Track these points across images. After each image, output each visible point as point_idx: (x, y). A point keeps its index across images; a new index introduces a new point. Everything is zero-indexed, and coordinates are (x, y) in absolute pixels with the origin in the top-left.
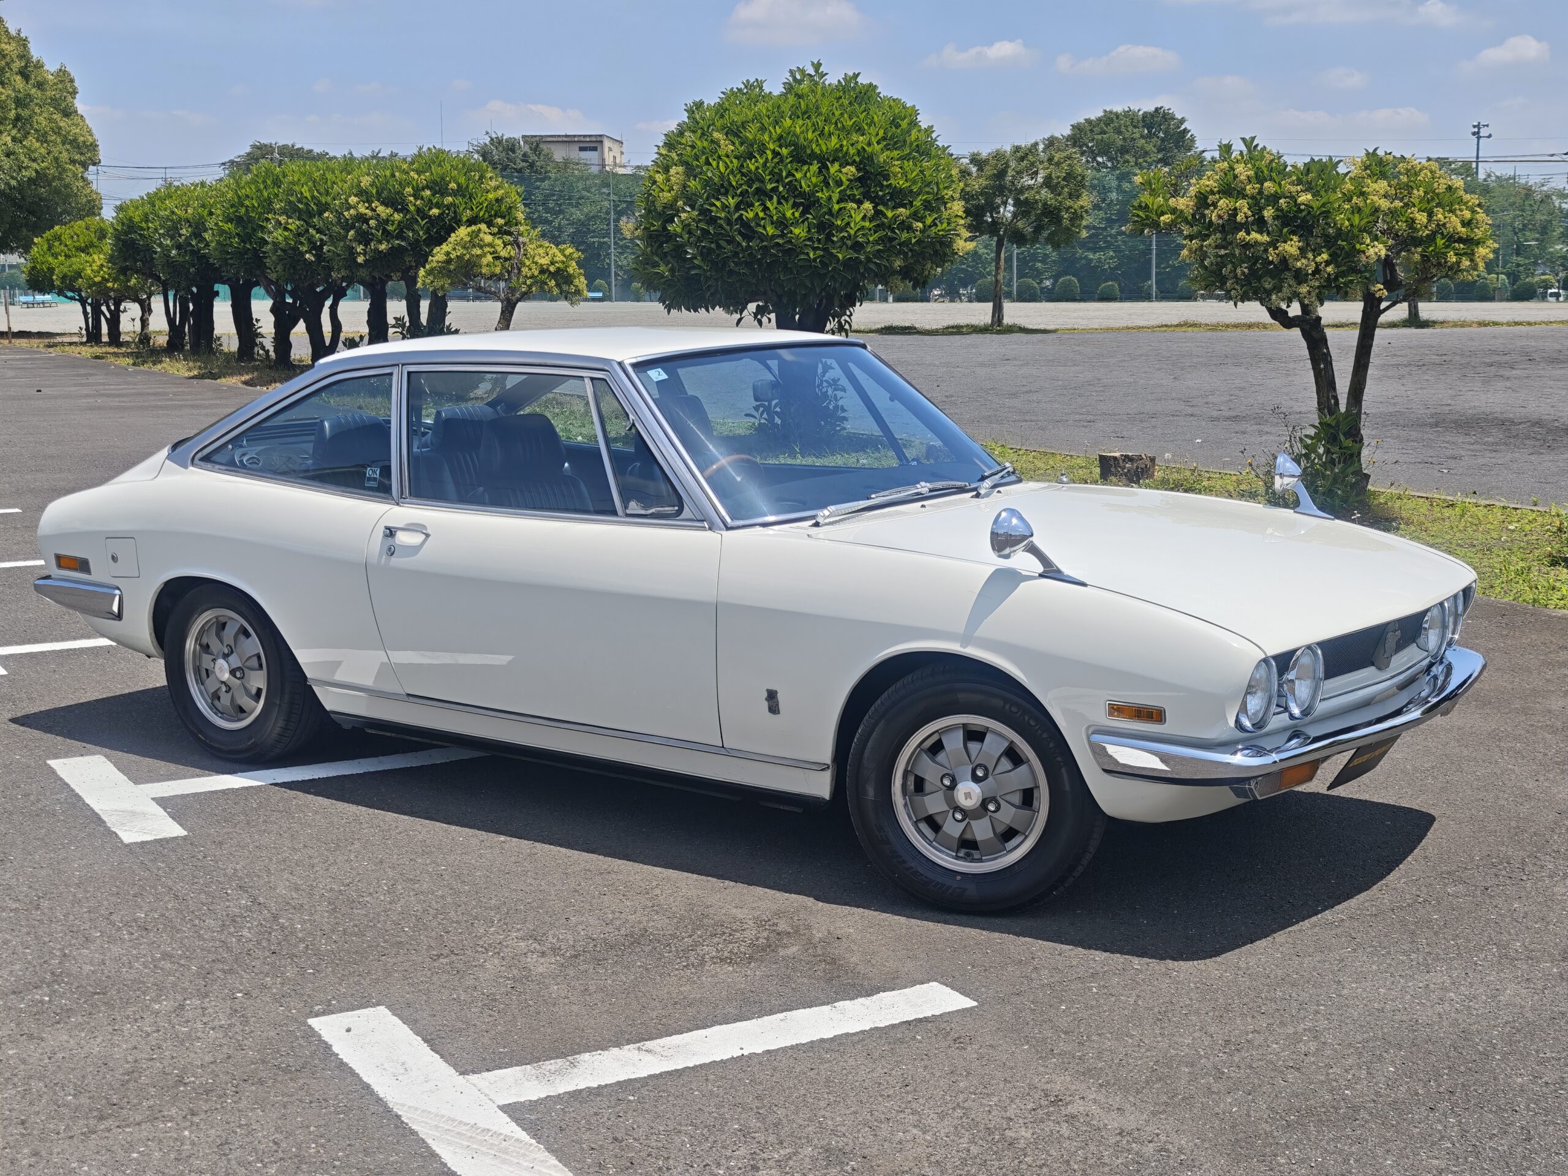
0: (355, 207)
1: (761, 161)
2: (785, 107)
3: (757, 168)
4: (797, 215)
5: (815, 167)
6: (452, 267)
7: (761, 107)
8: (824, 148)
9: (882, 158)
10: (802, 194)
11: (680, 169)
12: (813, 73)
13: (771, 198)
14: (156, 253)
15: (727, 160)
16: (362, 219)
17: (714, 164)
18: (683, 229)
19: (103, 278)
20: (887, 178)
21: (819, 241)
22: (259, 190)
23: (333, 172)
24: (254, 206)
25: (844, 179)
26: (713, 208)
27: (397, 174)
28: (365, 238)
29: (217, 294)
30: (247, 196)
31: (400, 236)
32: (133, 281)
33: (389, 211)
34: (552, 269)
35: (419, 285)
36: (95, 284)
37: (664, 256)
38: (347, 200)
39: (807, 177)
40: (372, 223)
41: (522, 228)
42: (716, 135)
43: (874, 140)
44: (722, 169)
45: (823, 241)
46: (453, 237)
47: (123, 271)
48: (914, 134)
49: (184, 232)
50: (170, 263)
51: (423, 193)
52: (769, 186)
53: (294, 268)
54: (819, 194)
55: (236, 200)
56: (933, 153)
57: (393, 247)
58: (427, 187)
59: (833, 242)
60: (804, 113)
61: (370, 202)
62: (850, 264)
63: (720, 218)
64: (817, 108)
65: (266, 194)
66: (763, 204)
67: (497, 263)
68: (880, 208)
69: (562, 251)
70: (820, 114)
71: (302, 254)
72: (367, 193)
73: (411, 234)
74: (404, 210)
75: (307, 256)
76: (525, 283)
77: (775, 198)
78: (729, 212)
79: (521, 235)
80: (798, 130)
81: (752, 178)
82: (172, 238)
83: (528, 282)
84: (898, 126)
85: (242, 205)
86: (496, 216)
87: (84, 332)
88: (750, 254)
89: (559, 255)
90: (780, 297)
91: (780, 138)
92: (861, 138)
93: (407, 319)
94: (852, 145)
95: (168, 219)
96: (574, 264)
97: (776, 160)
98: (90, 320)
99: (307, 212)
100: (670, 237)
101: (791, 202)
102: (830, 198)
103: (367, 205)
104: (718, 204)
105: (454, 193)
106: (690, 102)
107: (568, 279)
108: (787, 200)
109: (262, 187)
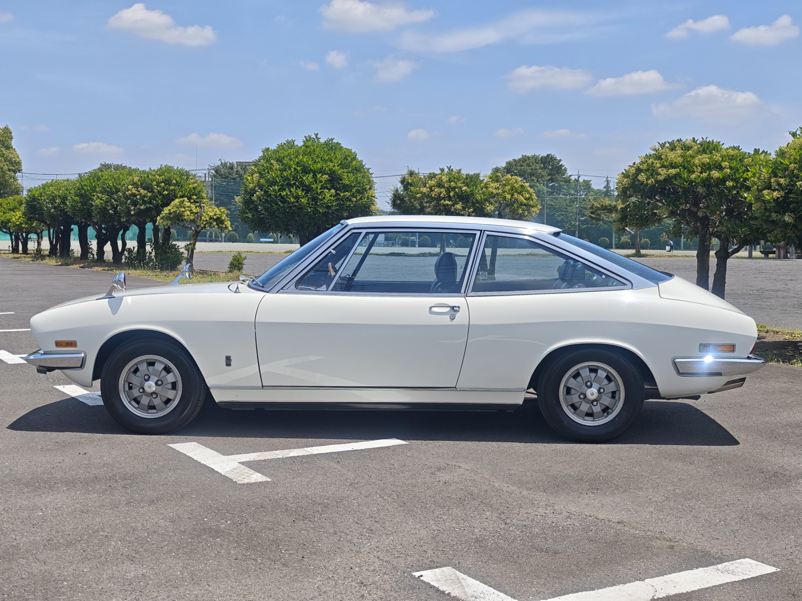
0: (131, 190)
1: (289, 172)
2: (300, 151)
3: (288, 175)
4: (303, 194)
5: (311, 175)
6: (171, 216)
7: (291, 151)
8: (315, 168)
9: (339, 172)
10: (306, 186)
11: (257, 175)
12: (314, 137)
13: (293, 187)
14: (44, 210)
15: (276, 172)
16: (134, 195)
17: (271, 173)
18: (257, 199)
19: (21, 223)
20: (341, 180)
21: (312, 204)
22: (91, 182)
23: (123, 175)
24: (88, 190)
25: (323, 180)
26: (270, 191)
27: (150, 176)
28: (135, 203)
29: (72, 230)
30: (85, 185)
31: (150, 203)
32: (35, 224)
33: (146, 192)
34: (215, 217)
35: (157, 224)
36: (17, 225)
37: (250, 210)
38: (127, 187)
39: (308, 179)
40: (138, 197)
41: (204, 201)
42: (272, 161)
43: (336, 165)
44: (273, 175)
45: (314, 205)
46: (173, 203)
47: (30, 219)
48: (354, 163)
49: (57, 201)
50: (51, 216)
51: (161, 184)
52: (293, 182)
53: (105, 217)
54: (313, 186)
55: (80, 187)
56: (362, 170)
57: (147, 207)
58: (163, 182)
59: (318, 205)
60: (309, 153)
61: (137, 188)
62: (324, 214)
63: (272, 195)
64: (314, 151)
65: (94, 184)
66: (290, 189)
67: (192, 214)
68: (338, 192)
69: (220, 210)
70: (315, 154)
71: (108, 210)
72: (136, 184)
73: (155, 202)
74: (152, 192)
75: (110, 211)
76: (203, 223)
77: (294, 187)
78: (276, 192)
79: (203, 203)
80: (305, 160)
81: (286, 179)
82: (52, 204)
83: (204, 223)
84: (347, 160)
85: (83, 189)
86: (193, 195)
87: (11, 249)
88: (284, 209)
89: (218, 211)
90: (298, 227)
91: (298, 163)
92: (331, 164)
93: (153, 239)
94: (327, 167)
95: (50, 195)
96: (225, 215)
97: (295, 172)
98: (14, 243)
99: (111, 192)
100: (253, 202)
101: (301, 189)
102: (317, 188)
103: (136, 189)
104: (271, 189)
105: (175, 185)
106: (264, 148)
107: (222, 222)
108: (299, 188)
109: (92, 181)
